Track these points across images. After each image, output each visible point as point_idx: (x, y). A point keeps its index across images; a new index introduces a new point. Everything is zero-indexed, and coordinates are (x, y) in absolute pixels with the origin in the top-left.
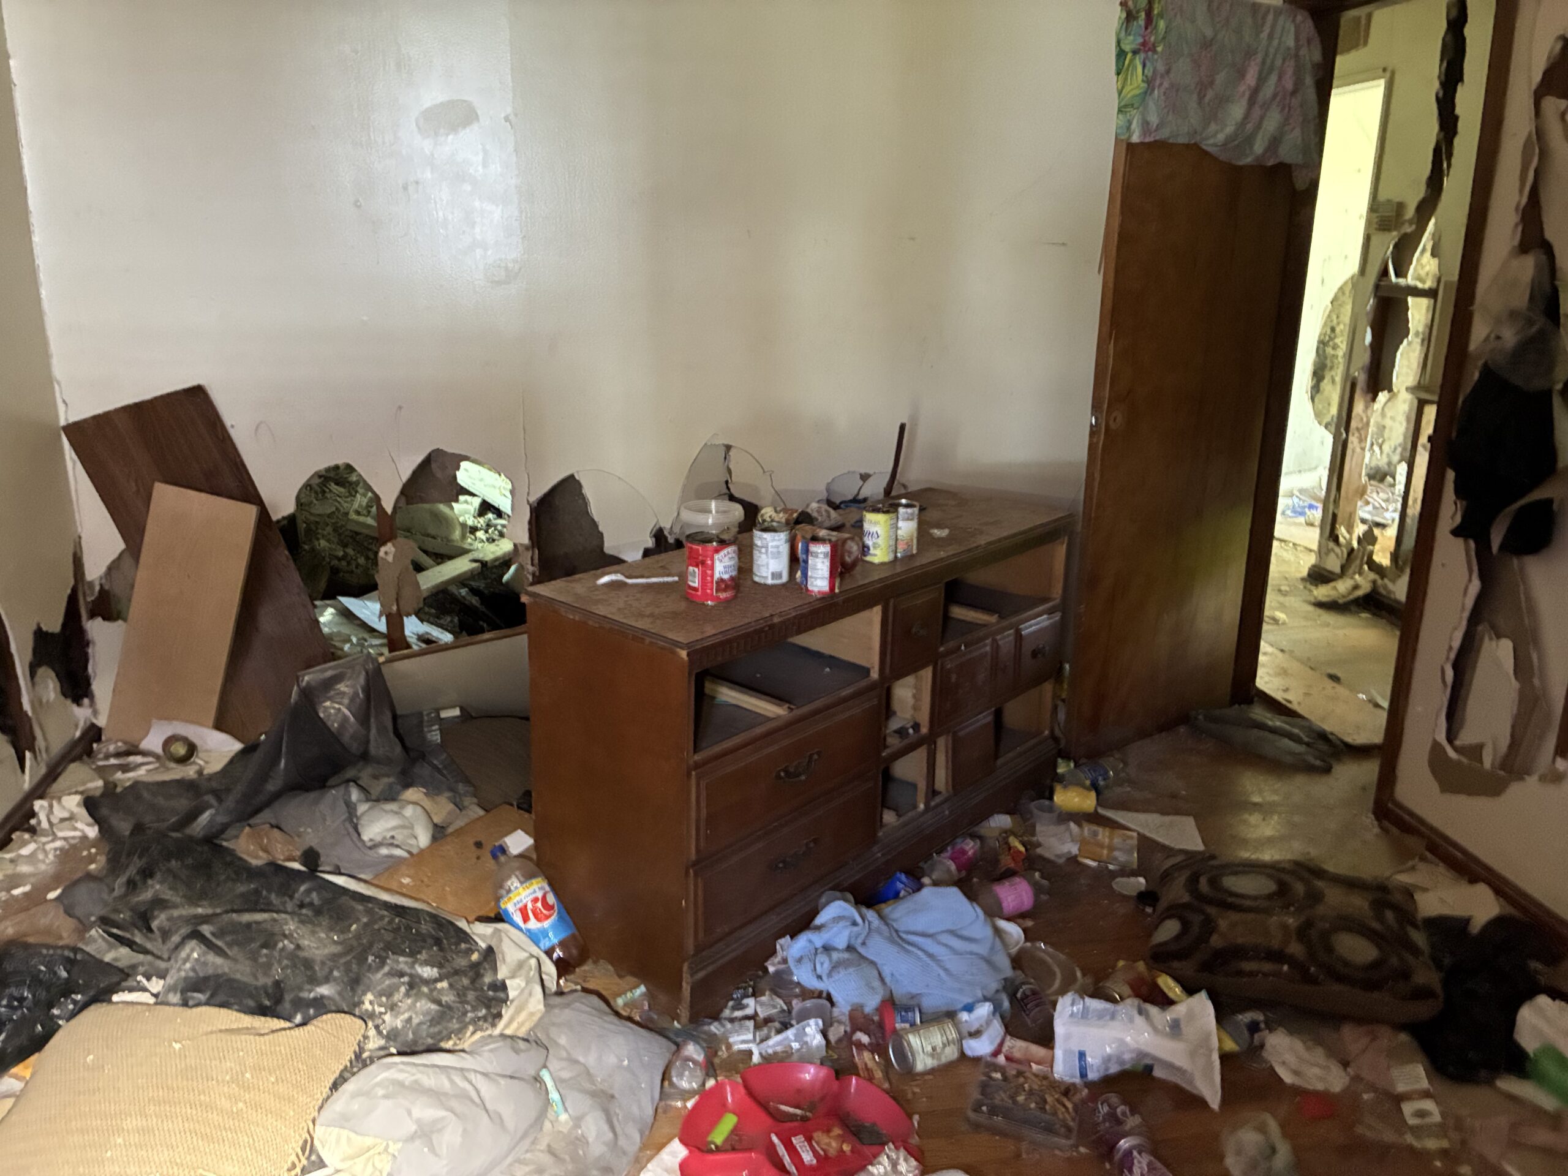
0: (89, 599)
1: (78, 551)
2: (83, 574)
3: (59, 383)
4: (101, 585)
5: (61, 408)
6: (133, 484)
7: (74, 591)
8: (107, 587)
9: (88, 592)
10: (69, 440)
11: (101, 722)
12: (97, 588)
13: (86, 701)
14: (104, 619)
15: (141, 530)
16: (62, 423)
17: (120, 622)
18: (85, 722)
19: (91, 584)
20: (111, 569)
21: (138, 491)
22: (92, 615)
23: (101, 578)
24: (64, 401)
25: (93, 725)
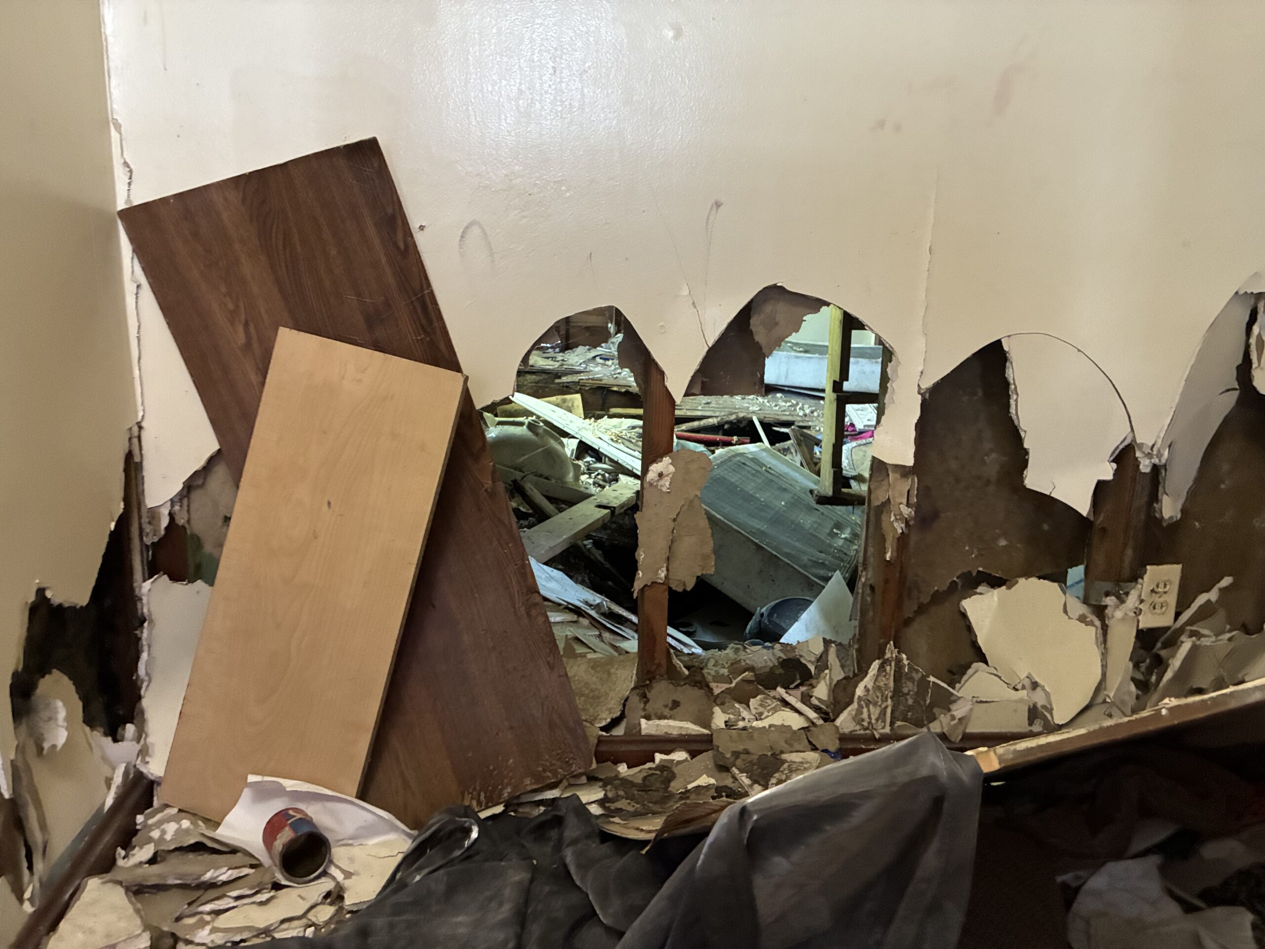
0: (148, 541)
1: (136, 451)
2: (141, 494)
3: (118, 127)
4: (171, 515)
5: (120, 177)
6: (241, 330)
7: (123, 522)
8: (181, 521)
9: (148, 529)
10: (132, 240)
11: (155, 768)
12: (165, 522)
13: (130, 729)
14: (175, 577)
15: (249, 419)
16: (121, 205)
17: (200, 584)
18: (126, 773)
19: (154, 513)
20: (190, 486)
21: (248, 345)
22: (152, 570)
23: (172, 501)
24: (126, 164)
25: (140, 775)
